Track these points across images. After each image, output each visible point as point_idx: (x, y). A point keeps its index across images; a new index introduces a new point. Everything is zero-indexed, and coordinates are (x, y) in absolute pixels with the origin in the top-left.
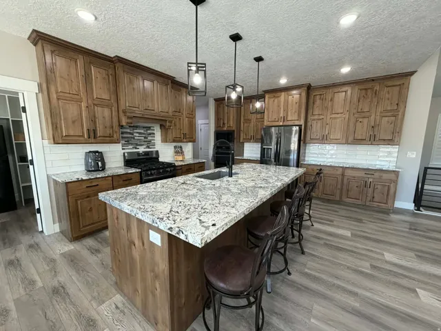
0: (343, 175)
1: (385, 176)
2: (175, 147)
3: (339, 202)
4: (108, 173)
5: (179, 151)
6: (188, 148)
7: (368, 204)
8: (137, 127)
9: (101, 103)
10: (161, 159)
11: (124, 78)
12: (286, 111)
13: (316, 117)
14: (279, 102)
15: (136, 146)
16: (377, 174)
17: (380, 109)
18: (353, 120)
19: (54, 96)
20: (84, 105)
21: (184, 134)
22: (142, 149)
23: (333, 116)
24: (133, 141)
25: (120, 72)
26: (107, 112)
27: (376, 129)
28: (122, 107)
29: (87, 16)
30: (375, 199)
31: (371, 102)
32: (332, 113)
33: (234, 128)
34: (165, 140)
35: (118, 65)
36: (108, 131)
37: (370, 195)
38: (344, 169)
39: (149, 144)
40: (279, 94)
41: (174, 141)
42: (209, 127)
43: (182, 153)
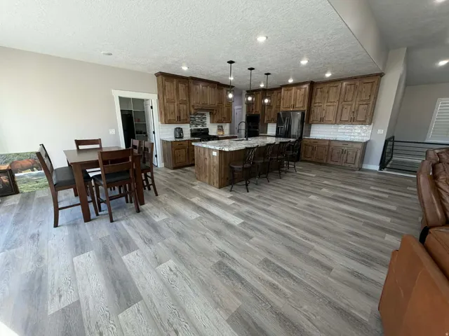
0: (329, 145)
1: (355, 146)
2: (218, 126)
3: (325, 164)
4: (184, 139)
5: (221, 129)
6: (227, 127)
7: (343, 165)
8: (197, 114)
9: (183, 102)
10: (210, 134)
11: (193, 88)
12: (295, 100)
13: (317, 104)
14: (291, 94)
15: (197, 125)
16: (350, 145)
17: (358, 99)
18: (340, 107)
19: (165, 101)
20: (176, 104)
21: (224, 118)
22: (199, 127)
23: (329, 104)
24: (195, 122)
25: (191, 84)
26: (185, 107)
27: (355, 114)
28: (192, 104)
29: (185, 68)
30: (348, 162)
31: (354, 94)
32: (327, 102)
33: (260, 112)
34: (212, 122)
35: (190, 80)
36: (185, 118)
37: (345, 158)
38: (330, 141)
39: (203, 124)
40: (291, 88)
41: (218, 122)
42: (242, 111)
43: (223, 130)
